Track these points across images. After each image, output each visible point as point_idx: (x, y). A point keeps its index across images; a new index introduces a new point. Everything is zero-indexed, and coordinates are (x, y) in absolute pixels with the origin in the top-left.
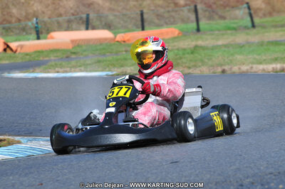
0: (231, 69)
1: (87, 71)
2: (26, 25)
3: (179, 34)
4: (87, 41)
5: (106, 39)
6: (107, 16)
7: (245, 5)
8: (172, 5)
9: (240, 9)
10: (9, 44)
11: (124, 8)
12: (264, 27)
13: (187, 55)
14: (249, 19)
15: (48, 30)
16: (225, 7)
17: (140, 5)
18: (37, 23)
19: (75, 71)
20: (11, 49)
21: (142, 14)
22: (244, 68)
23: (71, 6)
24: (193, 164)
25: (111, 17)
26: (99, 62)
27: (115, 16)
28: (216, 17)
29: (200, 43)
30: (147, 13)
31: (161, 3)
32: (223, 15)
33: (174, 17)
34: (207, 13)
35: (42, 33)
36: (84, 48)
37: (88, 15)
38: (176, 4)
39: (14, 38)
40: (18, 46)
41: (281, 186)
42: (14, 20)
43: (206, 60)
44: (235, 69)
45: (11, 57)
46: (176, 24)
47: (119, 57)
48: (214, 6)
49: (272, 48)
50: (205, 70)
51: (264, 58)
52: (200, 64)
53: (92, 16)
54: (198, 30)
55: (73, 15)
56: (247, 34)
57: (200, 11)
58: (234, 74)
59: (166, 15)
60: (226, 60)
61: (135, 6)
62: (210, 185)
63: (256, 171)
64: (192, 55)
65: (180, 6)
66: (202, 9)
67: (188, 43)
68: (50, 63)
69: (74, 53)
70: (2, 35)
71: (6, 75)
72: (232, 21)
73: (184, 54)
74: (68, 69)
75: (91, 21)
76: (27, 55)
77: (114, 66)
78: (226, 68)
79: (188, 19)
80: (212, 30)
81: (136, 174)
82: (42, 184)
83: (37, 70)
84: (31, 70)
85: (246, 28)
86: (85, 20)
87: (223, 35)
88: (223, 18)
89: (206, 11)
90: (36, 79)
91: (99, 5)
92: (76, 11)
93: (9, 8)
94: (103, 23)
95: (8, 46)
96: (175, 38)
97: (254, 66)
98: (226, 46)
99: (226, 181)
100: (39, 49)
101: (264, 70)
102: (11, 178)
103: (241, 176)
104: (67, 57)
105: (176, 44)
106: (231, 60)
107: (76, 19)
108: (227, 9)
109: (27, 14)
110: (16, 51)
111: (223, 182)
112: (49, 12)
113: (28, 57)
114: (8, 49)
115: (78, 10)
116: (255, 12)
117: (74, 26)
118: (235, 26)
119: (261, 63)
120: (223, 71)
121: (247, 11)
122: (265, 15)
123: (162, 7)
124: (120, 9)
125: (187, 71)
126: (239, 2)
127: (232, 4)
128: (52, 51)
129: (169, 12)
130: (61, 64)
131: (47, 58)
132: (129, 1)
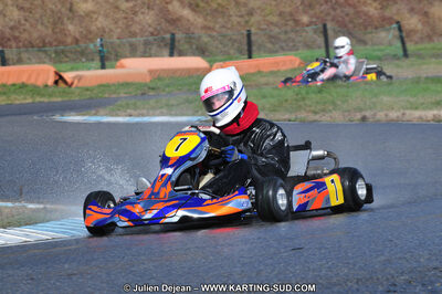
1: (171, 115)
2: (86, 48)
3: (301, 64)
4: (173, 74)
5: (197, 70)
6: (200, 37)
7: (395, 25)
8: (291, 23)
9: (388, 30)
10: (62, 74)
11: (223, 27)
12: (419, 56)
14: (399, 44)
15: (116, 55)
16: (366, 27)
17: (247, 22)
18: (102, 45)
19: (154, 115)
20: (65, 82)
21: (249, 35)
22: (393, 115)
23: (150, 21)
24: (323, 251)
25: (205, 39)
26: (188, 101)
27: (210, 36)
30: (256, 34)
31: (275, 19)
32: (363, 37)
33: (293, 41)
35: (108, 59)
36: (167, 81)
37: (173, 34)
38: (297, 22)
39: (69, 66)
40: (74, 78)
42: (69, 40)
43: (339, 103)
44: (381, 116)
45: (64, 92)
46: (297, 50)
49: (433, 87)
50: (337, 116)
51: (422, 101)
52: (331, 108)
53: (179, 36)
55: (152, 34)
56: (398, 66)
57: (331, 33)
58: (378, 123)
59: (283, 37)
60: (368, 103)
61: (239, 23)
62: (349, 284)
63: (415, 265)
64: (319, 95)
65: (303, 25)
66: (334, 30)
68: (119, 103)
69: (153, 89)
70: (54, 62)
71: (58, 118)
72: (376, 47)
73: (307, 93)
74: (145, 111)
75: (177, 44)
76: (87, 90)
78: (368, 114)
79: (314, 42)
81: (244, 265)
83: (102, 111)
84: (93, 112)
85: (395, 57)
86: (169, 42)
88: (363, 42)
89: (339, 32)
90: (100, 123)
91: (188, 20)
92: (156, 29)
93: (62, 23)
94: (194, 47)
95: (61, 77)
96: (295, 69)
97: (408, 112)
99: (371, 278)
100: (104, 82)
101: (421, 118)
102: (66, 266)
103: (392, 272)
104: (143, 94)
106: (374, 104)
107: (156, 40)
108: (369, 30)
109: (90, 32)
110: (72, 84)
111: (367, 280)
112: (119, 30)
113: (88, 93)
114: (61, 84)
115: (159, 28)
116: (408, 36)
117: (154, 48)
118: (379, 54)
119: (416, 109)
120: (364, 119)
121: (397, 33)
122: (422, 40)
123: (276, 25)
124: (217, 26)
125: (312, 117)
126: (385, 22)
127: (376, 23)
128: (122, 85)
129: (286, 32)
130: (135, 104)
131: (114, 96)
132: (230, 16)
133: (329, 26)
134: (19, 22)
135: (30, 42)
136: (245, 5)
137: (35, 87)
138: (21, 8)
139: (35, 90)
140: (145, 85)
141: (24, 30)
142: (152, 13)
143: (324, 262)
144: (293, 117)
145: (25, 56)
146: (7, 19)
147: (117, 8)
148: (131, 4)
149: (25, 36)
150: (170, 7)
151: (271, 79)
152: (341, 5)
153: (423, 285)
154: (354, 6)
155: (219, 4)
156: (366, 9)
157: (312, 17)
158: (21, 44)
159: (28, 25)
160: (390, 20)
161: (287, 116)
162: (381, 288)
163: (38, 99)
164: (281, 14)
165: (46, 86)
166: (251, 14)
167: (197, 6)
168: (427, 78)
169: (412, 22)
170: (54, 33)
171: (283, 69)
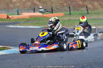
1: (34, 26)
4: (34, 16)
5: (40, 16)
7: (86, 7)
8: (62, 5)
9: (84, 8)
10: (8, 16)
11: (46, 6)
12: (91, 14)
13: (66, 22)
14: (87, 11)
15: (21, 12)
16: (79, 7)
17: (52, 5)
18: (18, 10)
19: (30, 26)
21: (52, 8)
23: (29, 4)
26: (37, 23)
28: (76, 10)
29: (71, 18)
30: (54, 8)
31: (58, 5)
34: (73, 9)
36: (33, 18)
37: (34, 8)
38: (63, 5)
40: (11, 17)
41: (96, 67)
42: (10, 8)
45: (9, 20)
46: (63, 12)
47: (44, 22)
48: (75, 7)
49: (94, 21)
52: (71, 25)
53: (36, 8)
54: (70, 14)
55: (30, 7)
57: (71, 8)
59: (60, 9)
61: (50, 5)
63: (88, 61)
64: (68, 22)
65: (65, 6)
68: (21, 23)
69: (29, 20)
71: (7, 26)
74: (27, 25)
76: (14, 20)
77: (42, 25)
79: (67, 10)
80: (74, 14)
82: (18, 63)
83: (18, 25)
84: (15, 25)
85: (86, 14)
87: (78, 16)
88: (78, 10)
89: (73, 8)
90: (17, 28)
91: (38, 4)
93: (9, 4)
96: (63, 16)
100: (18, 18)
104: (27, 21)
105: (63, 18)
107: (31, 9)
108: (80, 7)
109: (15, 6)
112: (22, 6)
114: (8, 18)
116: (89, 9)
117: (30, 11)
118: (82, 13)
122: (92, 10)
125: (66, 27)
126: (84, 6)
128: (22, 19)
129: (61, 8)
130: (25, 23)
131: (21, 21)
132: (48, 4)
133: (71, 6)
136: (51, 1)
137: (3, 19)
139: (2, 20)
140: (28, 19)
142: (30, 2)
150: (34, 1)
152: (73, 2)
153: (90, 66)
154: (76, 2)
155: (45, 1)
156: (79, 3)
157: (67, 4)
160: (84, 5)
163: (3, 22)
164: (60, 3)
165: (5, 19)
166: (53, 3)
167: (40, 1)
168: (93, 19)
169: (90, 6)
170: (7, 7)
171: (60, 16)
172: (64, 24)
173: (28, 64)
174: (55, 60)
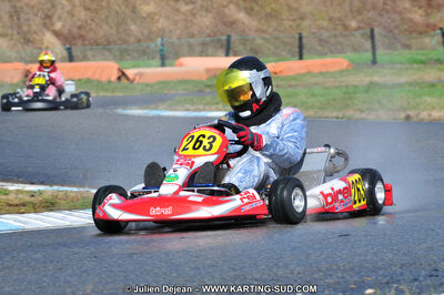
0: (418, 114)
2: (148, 47)
3: (349, 65)
6: (254, 39)
7: (438, 31)
8: (340, 28)
9: (433, 36)
10: (125, 71)
11: (276, 30)
13: (359, 95)
15: (176, 54)
16: (411, 32)
17: (298, 26)
18: (162, 45)
20: (127, 78)
21: (300, 38)
22: (436, 114)
23: (207, 23)
24: (368, 238)
25: (260, 41)
27: (263, 38)
28: (399, 45)
29: (376, 79)
30: (307, 37)
31: (325, 24)
32: (408, 42)
33: (339, 43)
34: (387, 40)
35: (168, 58)
37: (229, 36)
38: (346, 27)
39: (131, 63)
40: (137, 74)
42: (132, 39)
44: (424, 115)
45: (126, 87)
46: (345, 53)
48: (396, 31)
50: (383, 115)
52: (377, 107)
53: (234, 37)
54: (374, 62)
55: (209, 36)
56: (440, 70)
57: (377, 36)
58: (421, 122)
59: (332, 40)
60: (412, 103)
61: (291, 27)
62: (394, 268)
64: (366, 95)
65: (352, 30)
66: (381, 34)
67: (361, 79)
68: (177, 98)
69: (209, 86)
70: (115, 59)
71: (120, 111)
72: (421, 52)
73: (355, 93)
74: (201, 107)
75: (232, 45)
76: (147, 85)
78: (412, 113)
79: (361, 46)
81: (294, 249)
83: (161, 106)
84: (153, 106)
85: (438, 61)
86: (225, 42)
87: (407, 69)
88: (407, 47)
89: (385, 36)
90: (159, 117)
91: (243, 23)
92: (213, 31)
93: (126, 23)
94: (248, 48)
95: (123, 74)
96: (343, 71)
98: (410, 84)
99: (414, 263)
100: (164, 79)
103: (434, 258)
104: (200, 91)
105: (344, 79)
106: (418, 104)
107: (213, 41)
108: (414, 35)
109: (151, 32)
110: (134, 80)
112: (178, 31)
113: (149, 89)
114: (123, 78)
115: (215, 30)
117: (210, 50)
118: (423, 58)
120: (408, 117)
121: (440, 39)
123: (326, 30)
124: (270, 30)
125: (358, 115)
127: (420, 29)
128: (181, 82)
129: (335, 36)
130: (192, 100)
131: (173, 92)
132: (283, 20)
133: (376, 31)
134: (86, 22)
135: (96, 42)
136: (297, 10)
137: (101, 82)
138: (88, 9)
139: (99, 85)
140: (202, 82)
141: (91, 29)
142: (210, 15)
143: (370, 247)
144: (340, 115)
145: (89, 54)
146: (75, 19)
147: (177, 10)
148: (190, 7)
149: (91, 35)
150: (226, 11)
151: (320, 79)
152: (387, 12)
154: (400, 13)
155: (272, 9)
156: (412, 16)
157: (359, 22)
158: (87, 42)
159: (94, 25)
160: (434, 27)
161: (335, 114)
162: (423, 272)
163: (102, 94)
164: (330, 19)
165: (110, 82)
166: (302, 18)
167: (252, 10)
170: (118, 32)
171: (332, 70)
172: (349, 102)
173: (208, 262)
174: (317, 246)
